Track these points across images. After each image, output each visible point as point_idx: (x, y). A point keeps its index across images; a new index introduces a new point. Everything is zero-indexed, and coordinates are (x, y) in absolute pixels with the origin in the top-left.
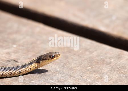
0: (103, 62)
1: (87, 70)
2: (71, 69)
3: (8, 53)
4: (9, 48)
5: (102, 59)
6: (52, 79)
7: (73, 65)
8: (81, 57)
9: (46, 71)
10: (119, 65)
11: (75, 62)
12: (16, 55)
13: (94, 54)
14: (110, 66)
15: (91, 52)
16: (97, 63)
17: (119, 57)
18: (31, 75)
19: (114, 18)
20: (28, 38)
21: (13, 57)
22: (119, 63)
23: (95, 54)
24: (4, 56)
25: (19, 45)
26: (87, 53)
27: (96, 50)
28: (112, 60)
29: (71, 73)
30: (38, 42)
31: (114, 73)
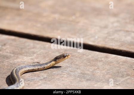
0: (97, 60)
1: (87, 65)
2: (77, 65)
3: (32, 59)
4: (31, 56)
5: (95, 59)
8: (81, 59)
10: (108, 61)
11: (78, 61)
12: (37, 59)
13: (89, 56)
14: (102, 62)
16: (93, 61)
17: (107, 57)
19: (96, 37)
20: (42, 50)
21: (36, 60)
22: (107, 60)
23: (90, 56)
24: (29, 60)
25: (38, 54)
26: (85, 56)
27: (90, 55)
28: (103, 59)
30: (50, 52)
31: (106, 65)
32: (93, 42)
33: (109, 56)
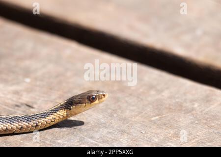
0: (180, 108)
1: (151, 121)
2: (124, 120)
3: (16, 93)
4: (18, 83)
5: (177, 103)
6: (92, 138)
7: (127, 114)
8: (142, 99)
9: (82, 123)
10: (207, 114)
11: (132, 108)
13: (163, 94)
14: (193, 114)
15: (160, 92)
16: (169, 109)
17: (207, 100)
18: (56, 129)
19: (199, 33)
20: (51, 67)
21: (25, 98)
23: (166, 94)
24: (9, 96)
25: (36, 79)
26: (153, 92)
27: (167, 88)
28: (196, 105)
29: (124, 127)
30: (69, 74)
31: (199, 127)
32: (188, 46)
33: (214, 97)
